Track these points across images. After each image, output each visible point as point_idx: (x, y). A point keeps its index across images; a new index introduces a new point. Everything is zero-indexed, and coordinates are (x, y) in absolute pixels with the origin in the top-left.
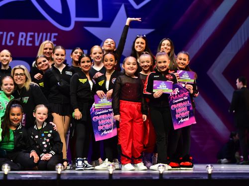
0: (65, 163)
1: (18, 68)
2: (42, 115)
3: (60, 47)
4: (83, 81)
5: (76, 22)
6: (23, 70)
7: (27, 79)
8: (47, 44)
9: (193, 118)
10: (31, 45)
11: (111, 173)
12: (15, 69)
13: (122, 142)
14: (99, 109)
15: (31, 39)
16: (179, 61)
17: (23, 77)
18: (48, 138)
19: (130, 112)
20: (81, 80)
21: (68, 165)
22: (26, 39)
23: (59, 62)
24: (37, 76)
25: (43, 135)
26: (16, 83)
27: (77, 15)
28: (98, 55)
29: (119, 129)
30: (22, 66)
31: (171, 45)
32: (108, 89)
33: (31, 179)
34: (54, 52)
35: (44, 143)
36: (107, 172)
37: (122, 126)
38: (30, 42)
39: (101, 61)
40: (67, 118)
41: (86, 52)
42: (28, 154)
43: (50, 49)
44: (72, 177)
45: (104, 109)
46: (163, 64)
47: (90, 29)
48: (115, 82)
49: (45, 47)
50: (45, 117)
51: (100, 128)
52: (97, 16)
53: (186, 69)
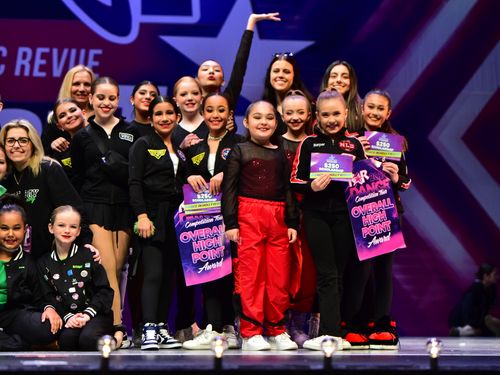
0: (119, 335)
1: (14, 127)
2: (67, 229)
3: (107, 79)
4: (157, 154)
5: (143, 26)
6: (27, 129)
7: (34, 150)
8: (79, 73)
9: (400, 237)
10: (43, 74)
11: (219, 355)
12: (8, 128)
13: (242, 288)
14: (194, 215)
15: (44, 62)
16: (367, 110)
17: (26, 146)
18: (80, 279)
19: (260, 223)
20: (152, 152)
21: (125, 339)
22: (32, 62)
23: (106, 112)
24: (56, 143)
25: (70, 273)
26: (11, 158)
27: (145, 11)
28: (190, 96)
29: (237, 260)
30: (24, 123)
31: (351, 76)
32: (212, 173)
33: (45, 369)
34: (93, 92)
35: (72, 290)
36: (210, 353)
37: (242, 253)
38: (42, 68)
39: (196, 111)
40: (122, 235)
41: (163, 90)
42: (37, 314)
43: (86, 84)
44: (134, 365)
45: (204, 216)
46: (332, 119)
47: (173, 41)
48: (228, 157)
49: (75, 81)
50: (75, 233)
51: (196, 257)
52: (189, 13)
53: (384, 129)
